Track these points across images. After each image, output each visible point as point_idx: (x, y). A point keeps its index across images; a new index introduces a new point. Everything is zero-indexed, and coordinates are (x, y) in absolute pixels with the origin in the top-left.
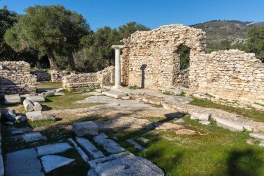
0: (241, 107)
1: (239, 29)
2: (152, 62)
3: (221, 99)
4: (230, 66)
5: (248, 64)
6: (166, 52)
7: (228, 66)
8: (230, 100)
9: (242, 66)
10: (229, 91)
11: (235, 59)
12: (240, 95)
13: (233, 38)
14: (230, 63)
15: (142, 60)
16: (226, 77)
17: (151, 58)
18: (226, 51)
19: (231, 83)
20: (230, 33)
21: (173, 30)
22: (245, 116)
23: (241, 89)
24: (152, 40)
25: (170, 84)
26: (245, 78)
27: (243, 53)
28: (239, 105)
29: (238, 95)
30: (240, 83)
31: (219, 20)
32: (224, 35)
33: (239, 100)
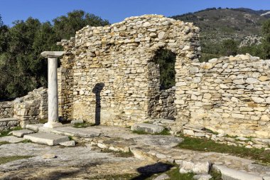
0: (259, 146)
1: (250, 22)
2: (112, 78)
3: (227, 136)
4: (239, 81)
5: (266, 78)
6: (137, 61)
7: (235, 82)
8: (241, 137)
9: (256, 81)
10: (239, 121)
11: (246, 70)
12: (255, 128)
13: (242, 36)
14: (239, 77)
15: (96, 76)
16: (234, 99)
17: (111, 71)
18: (231, 58)
19: (242, 109)
20: (236, 29)
21: (147, 24)
22: (265, 161)
23: (257, 118)
24: (112, 41)
25: (144, 116)
26: (262, 100)
27: (257, 60)
28: (255, 143)
29: (253, 128)
30: (255, 108)
31: (220, 8)
32: (227, 31)
33: (254, 135)
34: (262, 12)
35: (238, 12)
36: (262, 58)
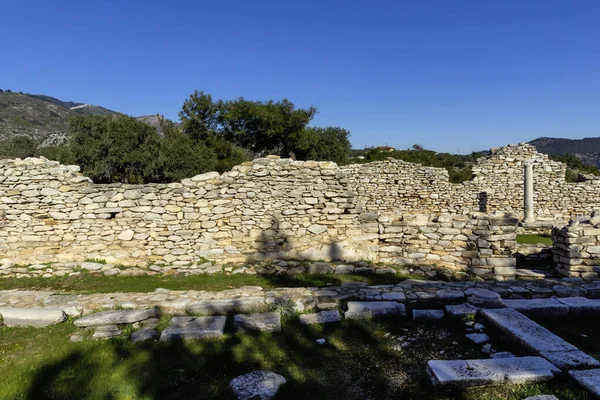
0: (61, 273)
3: (16, 266)
4: (31, 192)
5: (68, 188)
7: (25, 193)
8: (37, 264)
9: (55, 192)
10: (32, 245)
11: (40, 177)
12: (56, 251)
14: (30, 187)
16: (24, 216)
18: (18, 161)
19: (36, 229)
22: (68, 289)
23: (59, 238)
26: (64, 216)
27: (56, 165)
28: (56, 270)
29: (53, 251)
30: (55, 227)
31: (9, 91)
32: (22, 125)
33: (55, 260)
34: (72, 104)
35: (38, 101)
36: (62, 162)
